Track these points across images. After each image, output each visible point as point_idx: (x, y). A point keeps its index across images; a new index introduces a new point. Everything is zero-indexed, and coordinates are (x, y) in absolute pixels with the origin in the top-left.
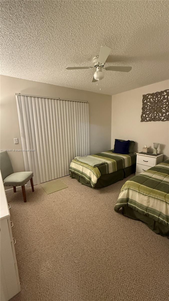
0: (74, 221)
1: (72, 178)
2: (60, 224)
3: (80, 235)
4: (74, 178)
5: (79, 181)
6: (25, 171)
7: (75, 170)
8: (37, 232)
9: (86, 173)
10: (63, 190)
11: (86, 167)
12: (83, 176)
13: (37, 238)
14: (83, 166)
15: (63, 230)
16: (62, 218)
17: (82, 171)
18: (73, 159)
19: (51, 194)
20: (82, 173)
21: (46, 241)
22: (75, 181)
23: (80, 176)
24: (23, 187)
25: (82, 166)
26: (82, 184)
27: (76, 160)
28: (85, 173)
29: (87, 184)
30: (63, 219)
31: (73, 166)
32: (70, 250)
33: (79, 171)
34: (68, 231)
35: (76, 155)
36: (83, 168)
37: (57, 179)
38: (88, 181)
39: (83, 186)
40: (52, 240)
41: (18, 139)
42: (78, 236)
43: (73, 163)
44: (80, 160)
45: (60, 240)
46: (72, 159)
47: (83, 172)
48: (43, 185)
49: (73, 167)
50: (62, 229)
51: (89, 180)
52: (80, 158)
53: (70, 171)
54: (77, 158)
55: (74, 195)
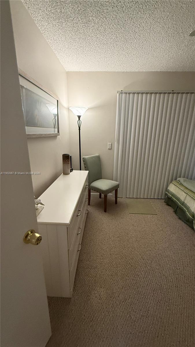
0: (149, 262)
1: (167, 205)
2: (130, 256)
3: (150, 287)
4: (170, 206)
5: (175, 212)
6: (113, 180)
7: (173, 195)
8: (105, 249)
9: (190, 206)
10: (149, 216)
11: (192, 198)
12: (183, 209)
13: (102, 256)
14: (187, 194)
15: (132, 266)
16: (135, 249)
17: (183, 200)
18: (176, 179)
19: (133, 215)
20: (183, 203)
21: (109, 265)
22: (171, 210)
23: (178, 207)
24: (106, 196)
25: (185, 192)
26: (180, 218)
27: (178, 182)
28: (188, 204)
29: (186, 221)
30: (136, 252)
31: (172, 189)
32: (130, 296)
33: (178, 199)
34: (136, 270)
35: (182, 176)
36: (186, 196)
37: (147, 200)
38: (189, 218)
39: (180, 221)
40: (115, 268)
41: (112, 144)
42: (147, 286)
43: (173, 186)
44: (185, 184)
45: (123, 275)
46: (174, 179)
47: (186, 202)
48: (128, 201)
49: (171, 191)
50: (130, 263)
51: (191, 217)
52: (185, 181)
53: (166, 194)
54: (182, 180)
55: (161, 229)
